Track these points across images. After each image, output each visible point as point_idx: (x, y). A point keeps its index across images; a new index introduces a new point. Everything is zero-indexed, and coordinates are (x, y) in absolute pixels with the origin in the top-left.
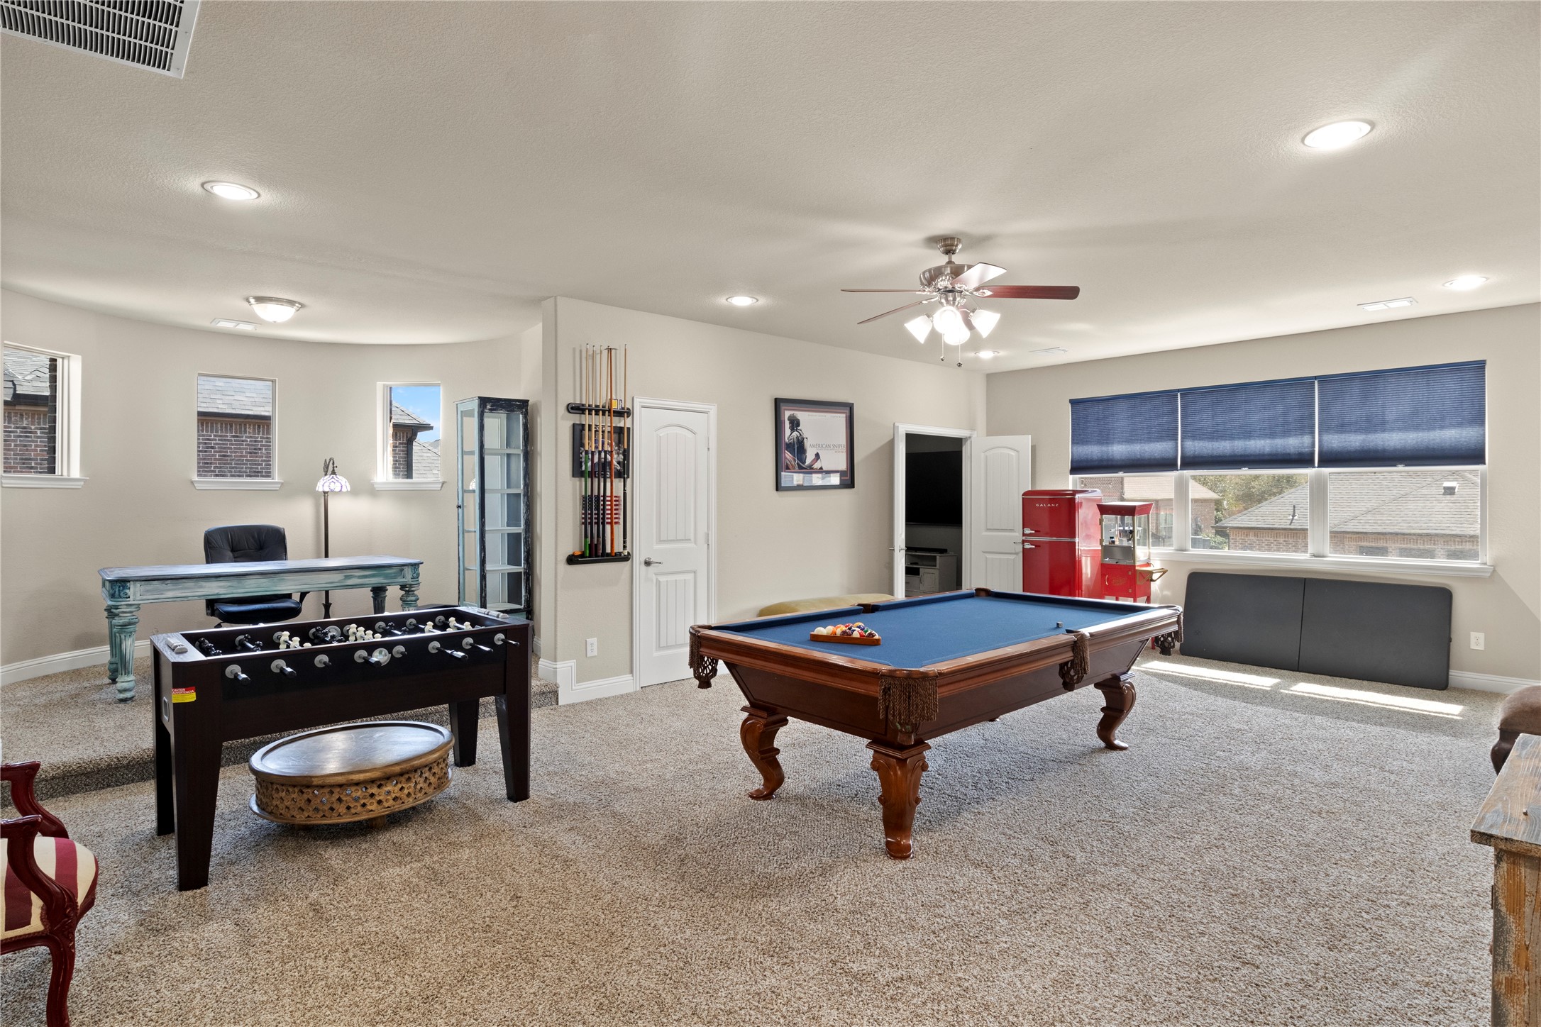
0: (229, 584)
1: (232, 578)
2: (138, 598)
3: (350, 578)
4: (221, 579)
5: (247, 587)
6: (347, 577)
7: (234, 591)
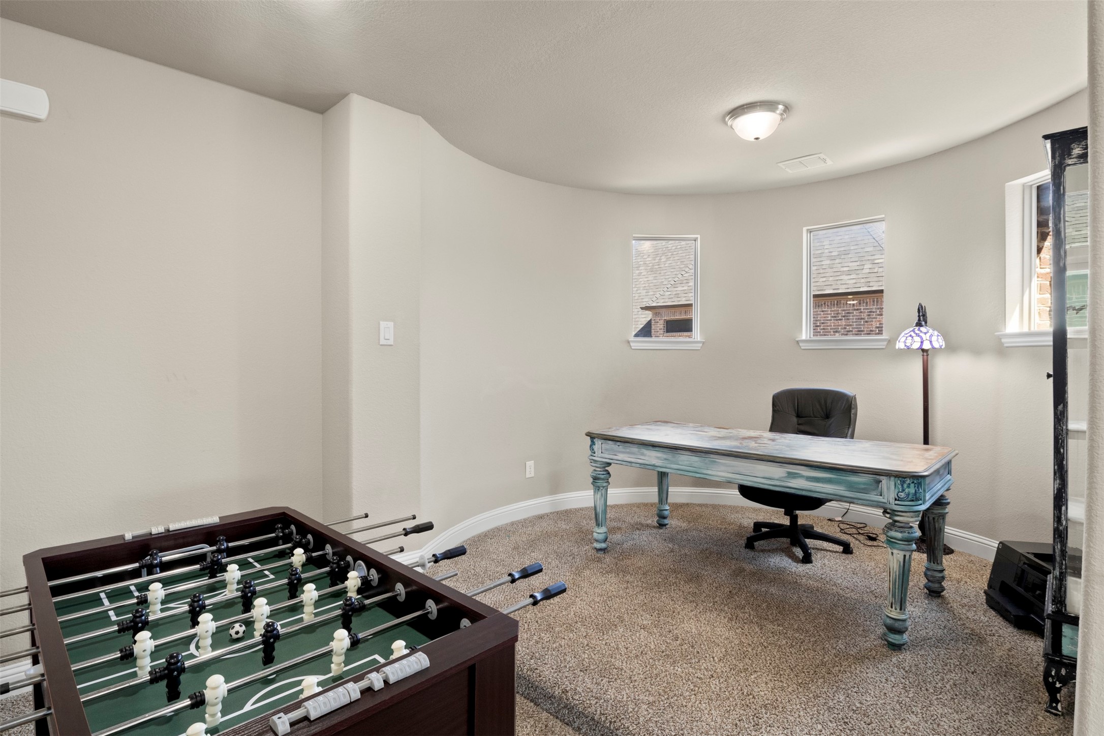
0: (665, 456)
1: (666, 450)
2: (599, 456)
3: (794, 478)
4: (657, 449)
5: (680, 463)
6: (791, 475)
7: (669, 465)
